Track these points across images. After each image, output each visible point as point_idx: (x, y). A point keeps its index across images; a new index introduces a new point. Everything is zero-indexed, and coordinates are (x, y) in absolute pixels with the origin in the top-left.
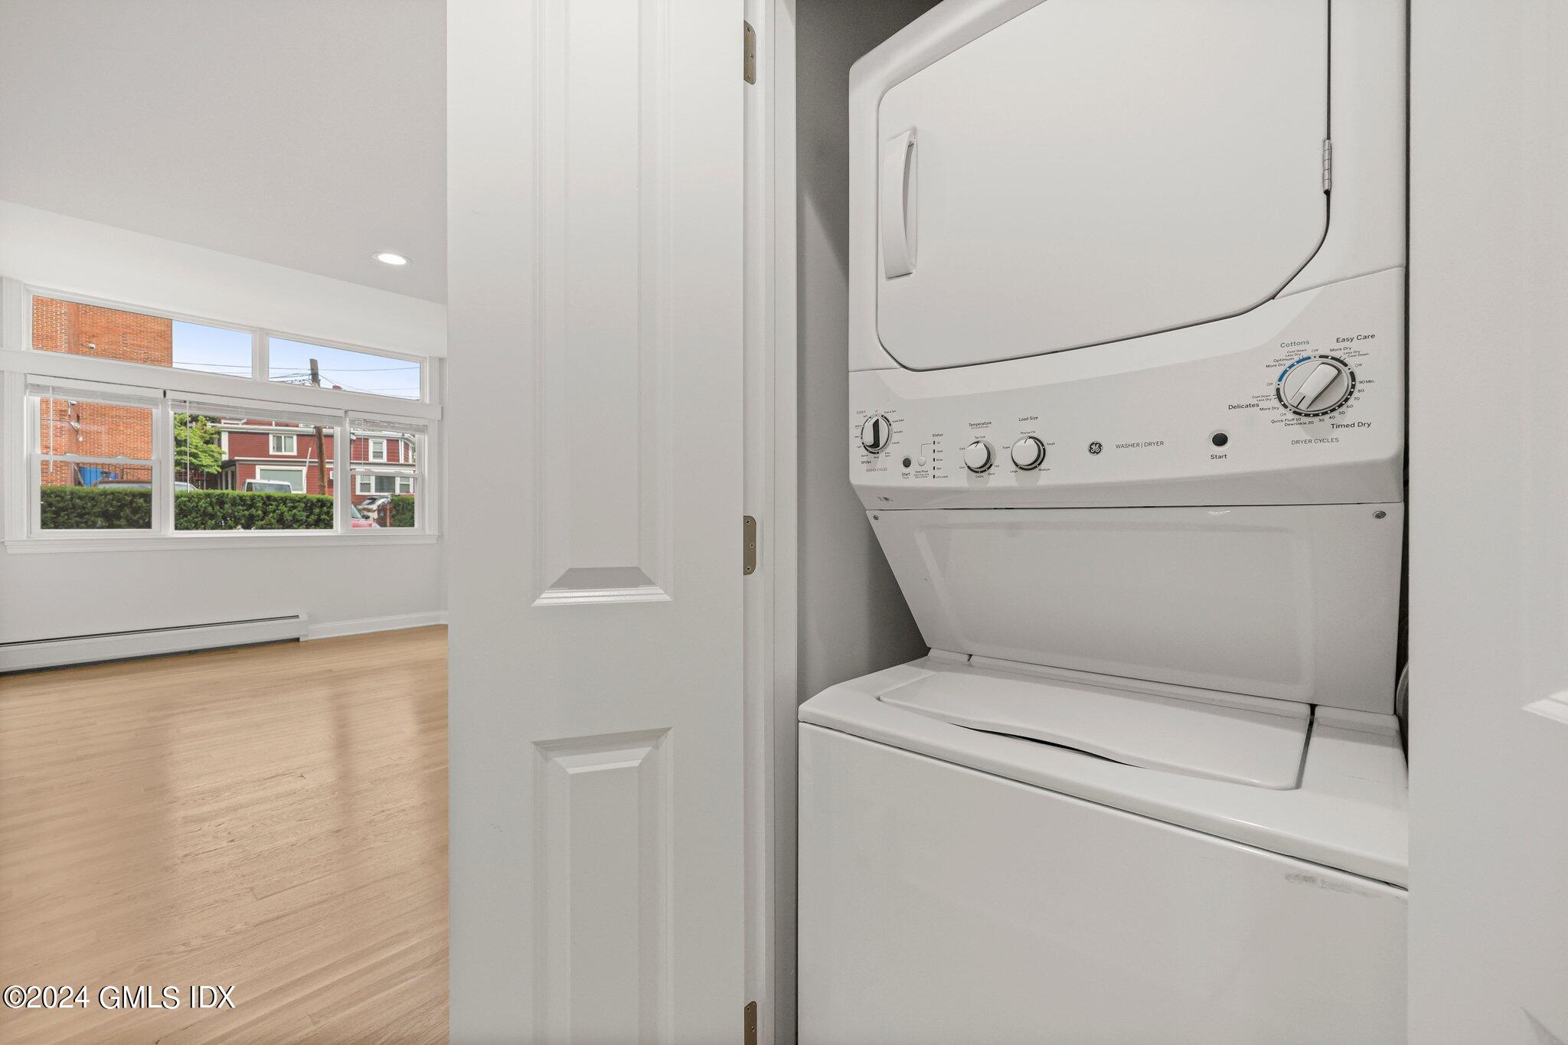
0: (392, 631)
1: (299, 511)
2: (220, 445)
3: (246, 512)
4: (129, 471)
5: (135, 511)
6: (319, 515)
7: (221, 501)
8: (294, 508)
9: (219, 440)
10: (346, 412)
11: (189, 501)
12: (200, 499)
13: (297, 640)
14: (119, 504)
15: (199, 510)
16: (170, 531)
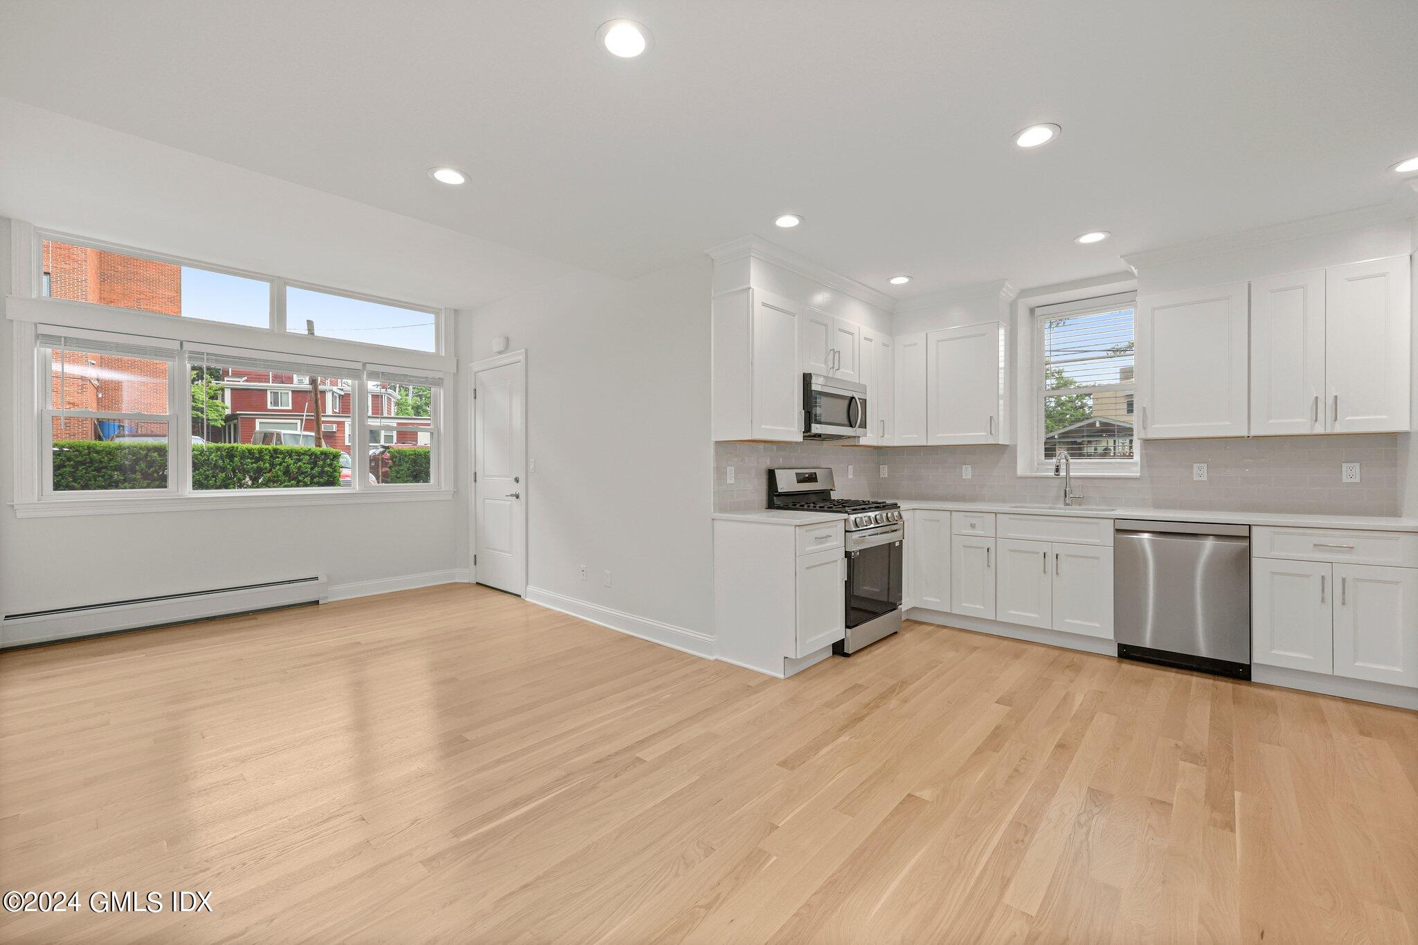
0: (409, 591)
1: (304, 463)
2: (223, 401)
3: (254, 465)
4: (143, 424)
5: (151, 464)
6: (322, 467)
7: (231, 454)
8: (300, 460)
9: (223, 395)
10: (364, 364)
11: (200, 455)
12: (211, 453)
13: (317, 602)
14: (134, 458)
15: (211, 463)
16: (189, 491)
